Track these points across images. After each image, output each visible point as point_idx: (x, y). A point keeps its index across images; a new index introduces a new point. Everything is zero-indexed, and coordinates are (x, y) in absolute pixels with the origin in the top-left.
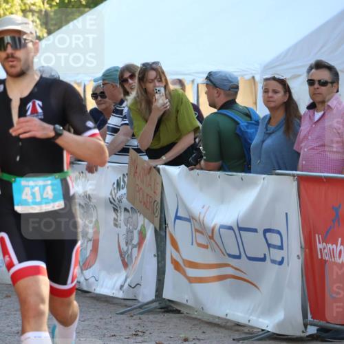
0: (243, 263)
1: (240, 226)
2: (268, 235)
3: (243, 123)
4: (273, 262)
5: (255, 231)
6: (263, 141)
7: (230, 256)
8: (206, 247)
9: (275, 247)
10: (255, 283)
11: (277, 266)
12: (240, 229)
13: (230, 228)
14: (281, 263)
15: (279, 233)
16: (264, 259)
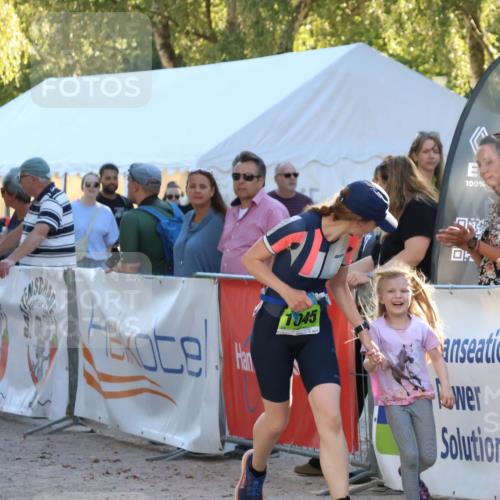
0: (159, 376)
1: (157, 334)
2: (186, 343)
3: (164, 220)
4: (191, 373)
5: (172, 339)
6: (186, 240)
7: (147, 367)
8: (121, 358)
9: (193, 357)
10: (171, 396)
11: (194, 378)
12: (158, 338)
13: (147, 337)
14: (198, 374)
15: (197, 341)
16: (180, 371)
